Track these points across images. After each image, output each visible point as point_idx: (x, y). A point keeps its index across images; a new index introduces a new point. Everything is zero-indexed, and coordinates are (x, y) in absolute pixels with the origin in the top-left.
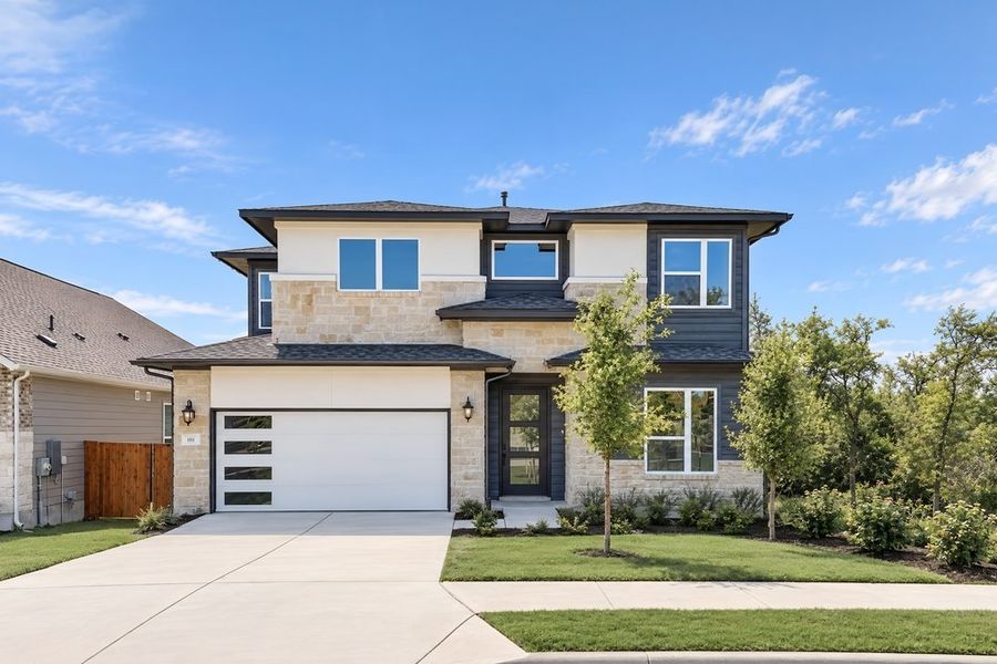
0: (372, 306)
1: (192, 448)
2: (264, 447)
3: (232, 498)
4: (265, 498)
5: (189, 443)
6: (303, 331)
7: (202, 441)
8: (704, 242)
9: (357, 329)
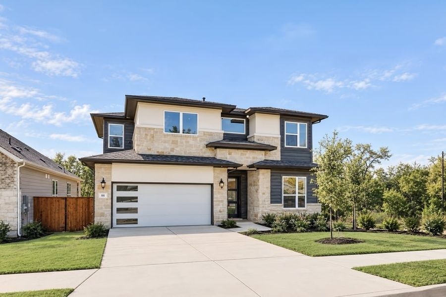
0: (179, 140)
1: (103, 200)
2: (134, 199)
3: (119, 221)
4: (135, 221)
5: (102, 197)
6: (150, 149)
7: (108, 196)
8: (298, 124)
9: (172, 150)
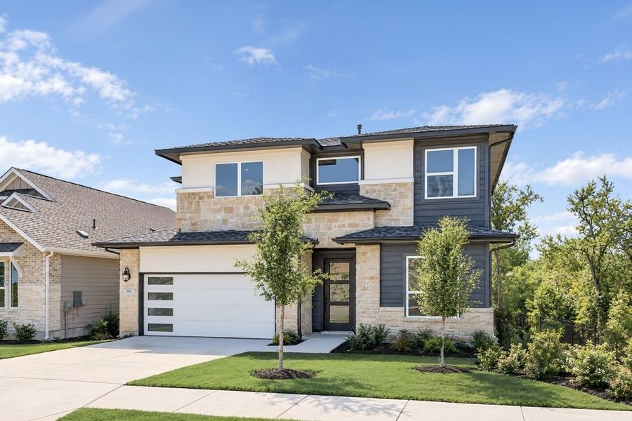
0: (234, 206)
2: (169, 296)
3: (153, 327)
4: (169, 327)
5: (128, 293)
7: (134, 292)
8: (456, 150)
9: (225, 222)
